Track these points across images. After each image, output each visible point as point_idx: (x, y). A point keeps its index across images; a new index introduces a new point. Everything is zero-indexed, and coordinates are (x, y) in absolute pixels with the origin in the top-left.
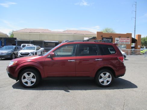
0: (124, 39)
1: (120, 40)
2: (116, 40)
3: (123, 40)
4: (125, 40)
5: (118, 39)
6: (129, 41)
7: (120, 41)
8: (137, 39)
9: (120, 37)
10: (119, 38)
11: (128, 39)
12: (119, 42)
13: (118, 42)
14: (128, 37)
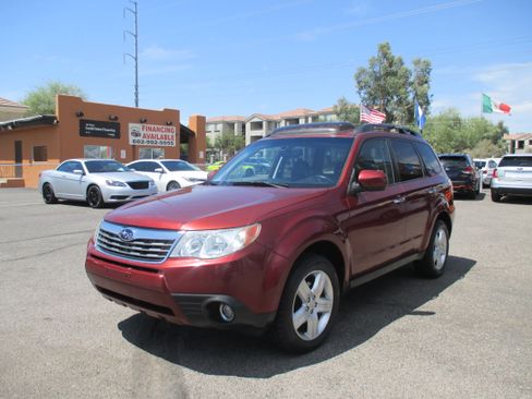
0: (158, 130)
1: (145, 132)
2: (130, 131)
3: (154, 133)
4: (159, 134)
5: (137, 127)
6: (172, 135)
7: (144, 137)
8: (194, 129)
9: (145, 121)
10: (139, 126)
11: (169, 130)
12: (140, 138)
13: (137, 138)
14: (171, 124)
